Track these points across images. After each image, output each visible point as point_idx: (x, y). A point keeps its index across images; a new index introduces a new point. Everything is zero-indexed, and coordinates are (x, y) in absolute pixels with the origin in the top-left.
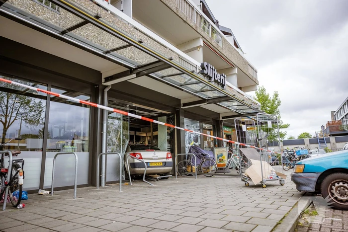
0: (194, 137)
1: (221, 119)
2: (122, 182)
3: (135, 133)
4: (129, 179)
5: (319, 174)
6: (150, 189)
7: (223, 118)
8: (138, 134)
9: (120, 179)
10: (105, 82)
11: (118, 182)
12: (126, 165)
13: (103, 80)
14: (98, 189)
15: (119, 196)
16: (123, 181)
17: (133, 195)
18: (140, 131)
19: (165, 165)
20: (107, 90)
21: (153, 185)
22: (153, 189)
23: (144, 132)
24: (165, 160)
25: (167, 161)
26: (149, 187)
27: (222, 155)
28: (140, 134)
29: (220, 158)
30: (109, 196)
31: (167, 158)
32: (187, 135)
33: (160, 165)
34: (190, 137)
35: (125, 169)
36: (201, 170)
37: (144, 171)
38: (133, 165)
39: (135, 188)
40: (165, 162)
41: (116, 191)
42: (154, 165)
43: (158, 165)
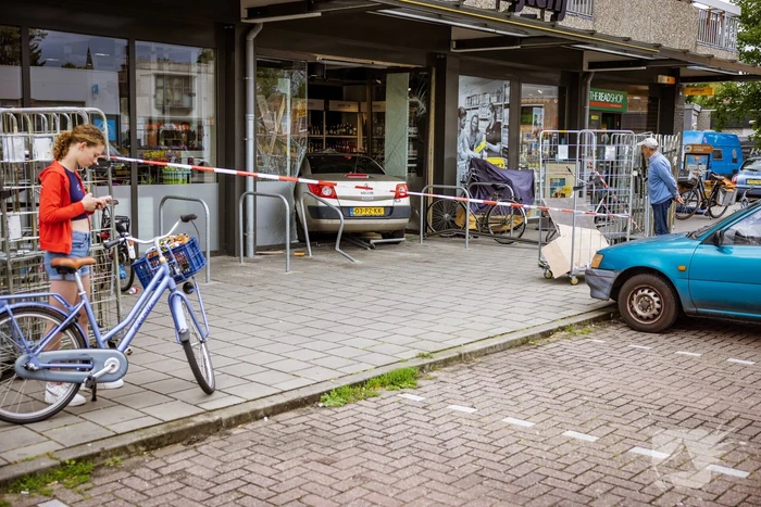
0: (488, 129)
1: (585, 69)
2: (291, 248)
3: (327, 104)
4: (305, 242)
5: (618, 274)
6: (347, 270)
7: (592, 65)
8: (334, 106)
9: (285, 239)
10: (249, 17)
11: (283, 247)
12: (298, 209)
13: (244, 13)
14: (243, 263)
15: (286, 283)
16: (293, 246)
17: (311, 282)
18: (341, 99)
19: (391, 212)
20: (252, 37)
21: (357, 261)
22: (354, 272)
23: (351, 99)
24: (390, 203)
25: (396, 204)
26: (347, 266)
27: (563, 181)
28: (340, 105)
29: (558, 189)
30: (266, 280)
31: (398, 196)
32: (468, 125)
33: (378, 214)
34: (477, 130)
35: (296, 217)
36: (487, 225)
37: (340, 225)
38: (315, 212)
39: (318, 266)
40: (392, 207)
41: (279, 270)
42: (364, 213)
43: (373, 213)
